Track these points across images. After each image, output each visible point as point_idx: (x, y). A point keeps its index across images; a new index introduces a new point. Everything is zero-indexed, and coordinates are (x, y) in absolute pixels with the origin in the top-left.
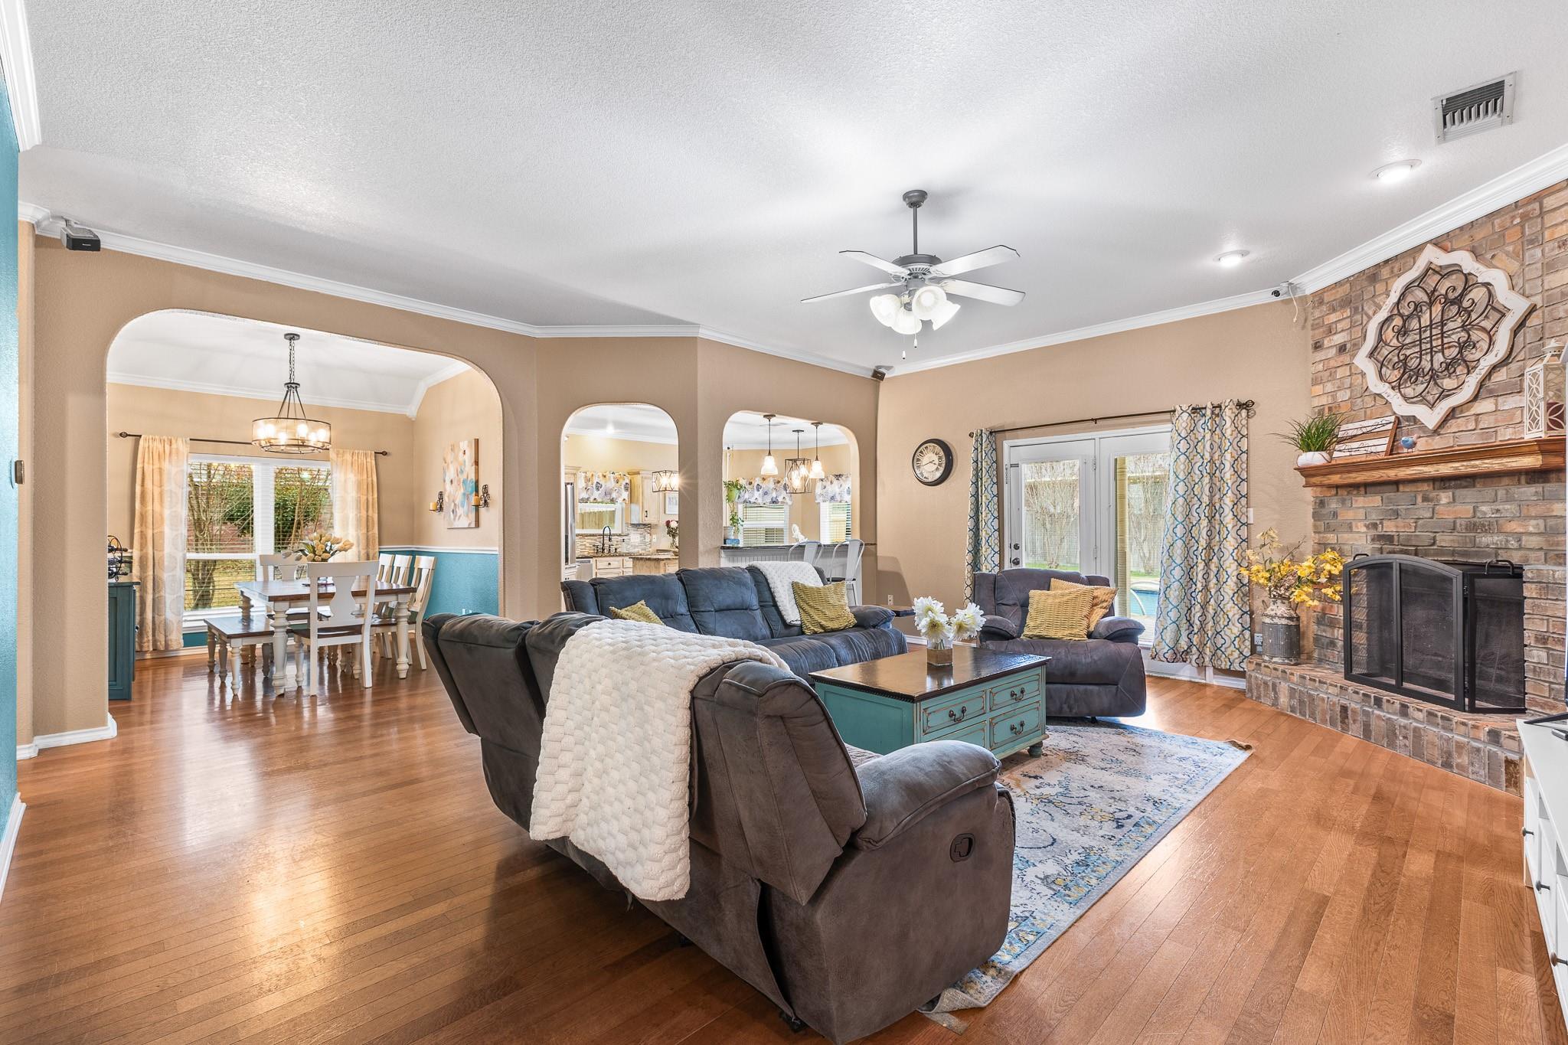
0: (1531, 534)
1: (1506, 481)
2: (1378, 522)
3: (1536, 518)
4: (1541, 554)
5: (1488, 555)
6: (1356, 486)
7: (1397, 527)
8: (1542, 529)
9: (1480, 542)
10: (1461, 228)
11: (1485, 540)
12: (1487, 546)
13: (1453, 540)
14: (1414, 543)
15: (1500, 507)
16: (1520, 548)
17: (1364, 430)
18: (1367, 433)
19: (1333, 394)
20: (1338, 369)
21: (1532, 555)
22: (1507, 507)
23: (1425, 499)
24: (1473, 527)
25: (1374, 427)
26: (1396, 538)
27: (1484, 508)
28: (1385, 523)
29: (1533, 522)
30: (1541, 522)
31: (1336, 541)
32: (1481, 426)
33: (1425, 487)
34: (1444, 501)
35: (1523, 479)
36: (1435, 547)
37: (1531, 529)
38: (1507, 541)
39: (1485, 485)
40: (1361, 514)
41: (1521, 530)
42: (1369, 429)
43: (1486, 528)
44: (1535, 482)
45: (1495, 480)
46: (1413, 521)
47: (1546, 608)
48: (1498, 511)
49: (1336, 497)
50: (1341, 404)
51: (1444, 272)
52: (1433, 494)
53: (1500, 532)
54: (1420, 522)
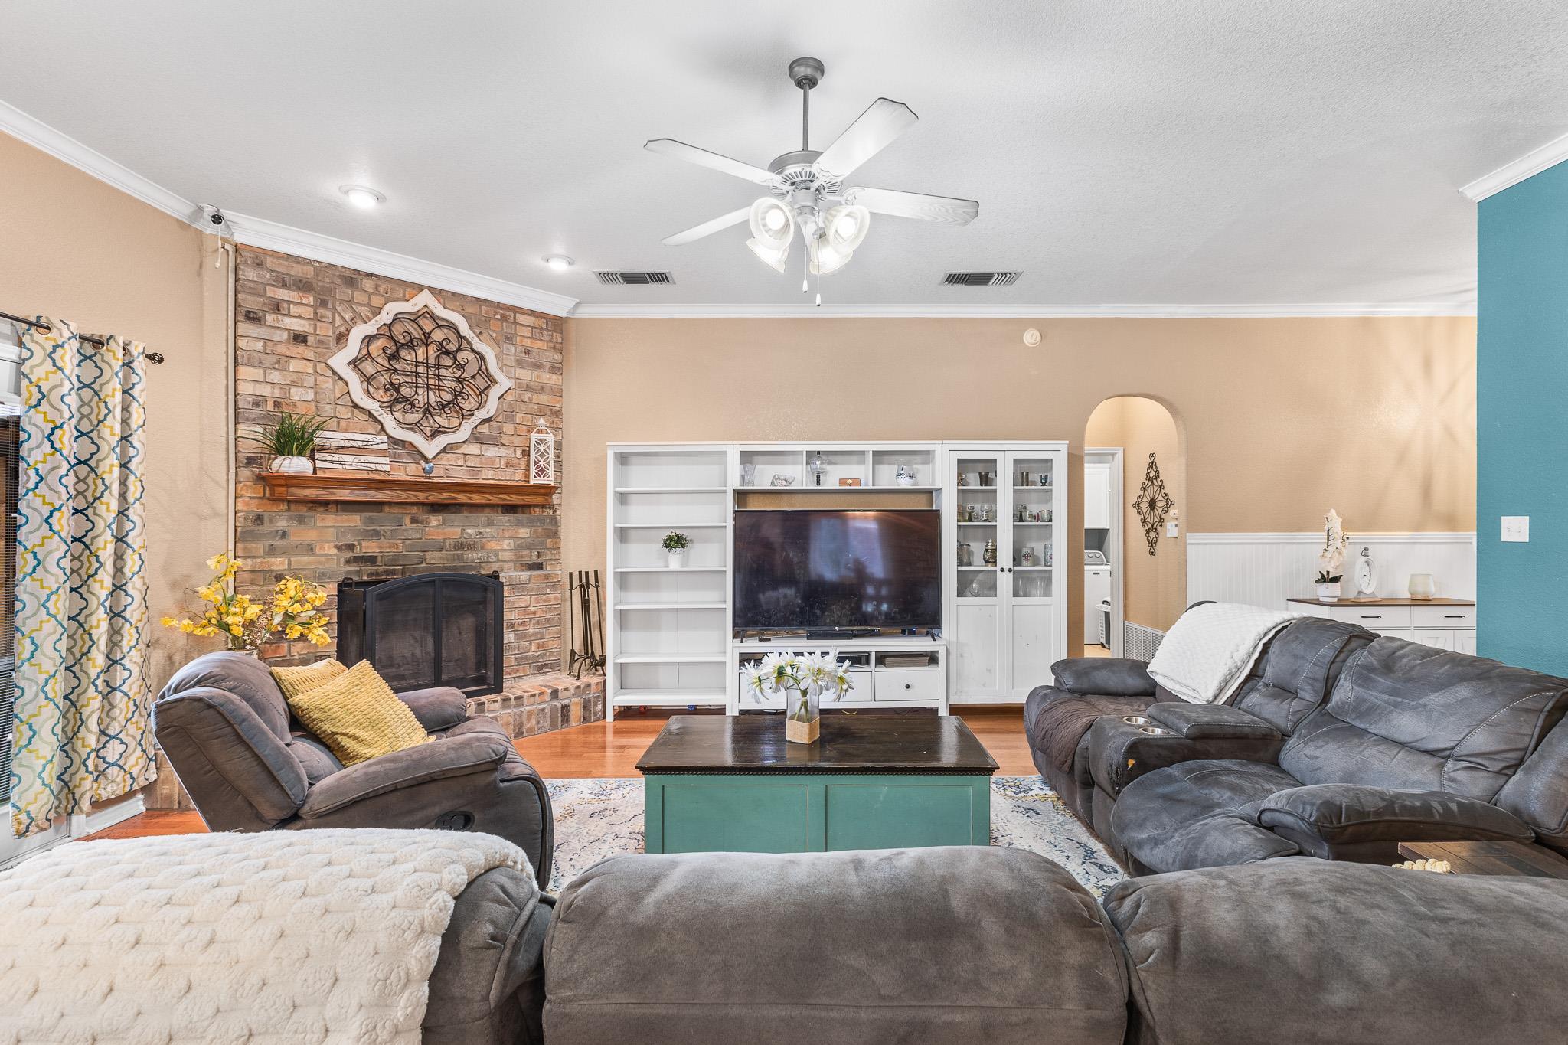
0: (505, 550)
1: (487, 510)
2: (356, 543)
3: (509, 538)
4: (512, 564)
5: (474, 568)
6: (325, 504)
7: (381, 547)
8: (513, 547)
9: (467, 558)
10: (453, 294)
11: (472, 556)
12: (473, 561)
13: (442, 558)
14: (401, 563)
15: (483, 530)
16: (498, 561)
17: (354, 444)
18: (359, 447)
19: (285, 388)
20: (292, 361)
21: (506, 565)
22: (488, 530)
23: (414, 521)
24: (460, 546)
25: (365, 443)
26: (379, 559)
27: (469, 531)
28: (364, 543)
29: (506, 542)
30: (512, 541)
31: (286, 567)
32: (468, 464)
33: (414, 510)
34: (434, 523)
35: (500, 509)
36: (424, 565)
37: (505, 547)
38: (489, 556)
39: (471, 512)
40: (331, 534)
41: (499, 548)
42: (360, 443)
43: (471, 547)
44: (508, 513)
45: (479, 509)
46: (400, 541)
47: (514, 603)
48: (481, 533)
49: (286, 514)
50: (298, 403)
51: (441, 323)
52: (424, 517)
53: (483, 549)
54: (407, 542)
